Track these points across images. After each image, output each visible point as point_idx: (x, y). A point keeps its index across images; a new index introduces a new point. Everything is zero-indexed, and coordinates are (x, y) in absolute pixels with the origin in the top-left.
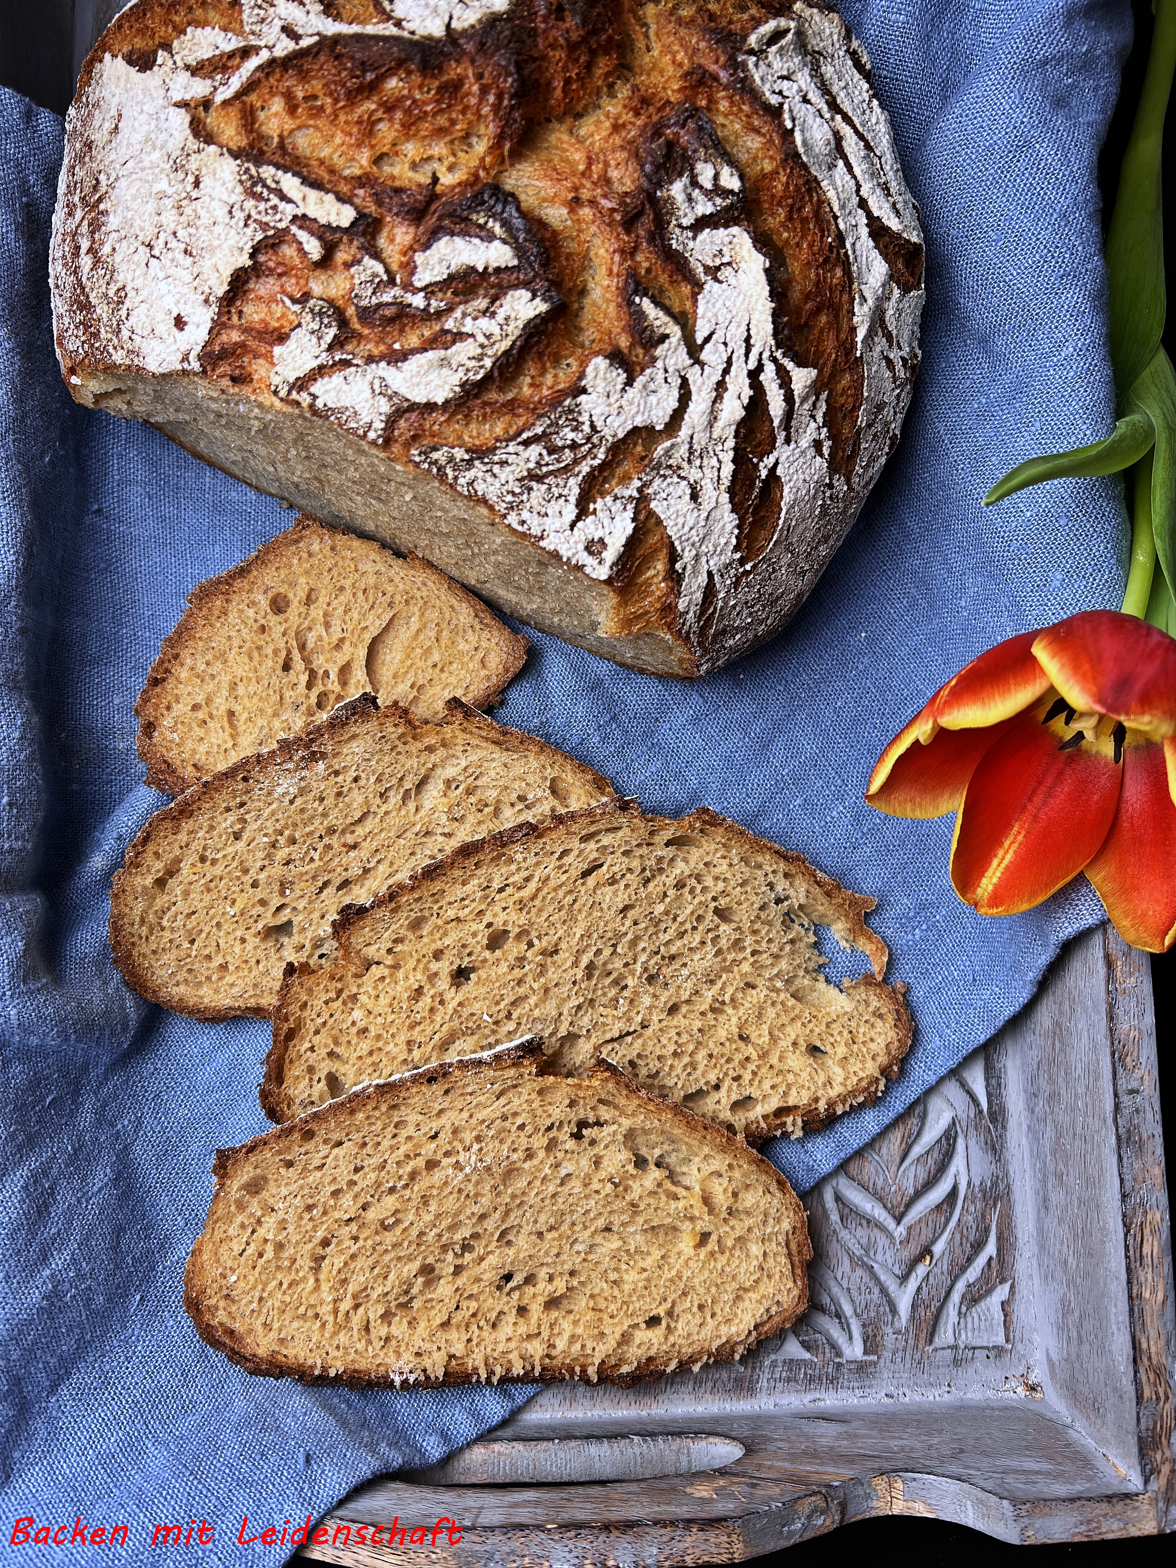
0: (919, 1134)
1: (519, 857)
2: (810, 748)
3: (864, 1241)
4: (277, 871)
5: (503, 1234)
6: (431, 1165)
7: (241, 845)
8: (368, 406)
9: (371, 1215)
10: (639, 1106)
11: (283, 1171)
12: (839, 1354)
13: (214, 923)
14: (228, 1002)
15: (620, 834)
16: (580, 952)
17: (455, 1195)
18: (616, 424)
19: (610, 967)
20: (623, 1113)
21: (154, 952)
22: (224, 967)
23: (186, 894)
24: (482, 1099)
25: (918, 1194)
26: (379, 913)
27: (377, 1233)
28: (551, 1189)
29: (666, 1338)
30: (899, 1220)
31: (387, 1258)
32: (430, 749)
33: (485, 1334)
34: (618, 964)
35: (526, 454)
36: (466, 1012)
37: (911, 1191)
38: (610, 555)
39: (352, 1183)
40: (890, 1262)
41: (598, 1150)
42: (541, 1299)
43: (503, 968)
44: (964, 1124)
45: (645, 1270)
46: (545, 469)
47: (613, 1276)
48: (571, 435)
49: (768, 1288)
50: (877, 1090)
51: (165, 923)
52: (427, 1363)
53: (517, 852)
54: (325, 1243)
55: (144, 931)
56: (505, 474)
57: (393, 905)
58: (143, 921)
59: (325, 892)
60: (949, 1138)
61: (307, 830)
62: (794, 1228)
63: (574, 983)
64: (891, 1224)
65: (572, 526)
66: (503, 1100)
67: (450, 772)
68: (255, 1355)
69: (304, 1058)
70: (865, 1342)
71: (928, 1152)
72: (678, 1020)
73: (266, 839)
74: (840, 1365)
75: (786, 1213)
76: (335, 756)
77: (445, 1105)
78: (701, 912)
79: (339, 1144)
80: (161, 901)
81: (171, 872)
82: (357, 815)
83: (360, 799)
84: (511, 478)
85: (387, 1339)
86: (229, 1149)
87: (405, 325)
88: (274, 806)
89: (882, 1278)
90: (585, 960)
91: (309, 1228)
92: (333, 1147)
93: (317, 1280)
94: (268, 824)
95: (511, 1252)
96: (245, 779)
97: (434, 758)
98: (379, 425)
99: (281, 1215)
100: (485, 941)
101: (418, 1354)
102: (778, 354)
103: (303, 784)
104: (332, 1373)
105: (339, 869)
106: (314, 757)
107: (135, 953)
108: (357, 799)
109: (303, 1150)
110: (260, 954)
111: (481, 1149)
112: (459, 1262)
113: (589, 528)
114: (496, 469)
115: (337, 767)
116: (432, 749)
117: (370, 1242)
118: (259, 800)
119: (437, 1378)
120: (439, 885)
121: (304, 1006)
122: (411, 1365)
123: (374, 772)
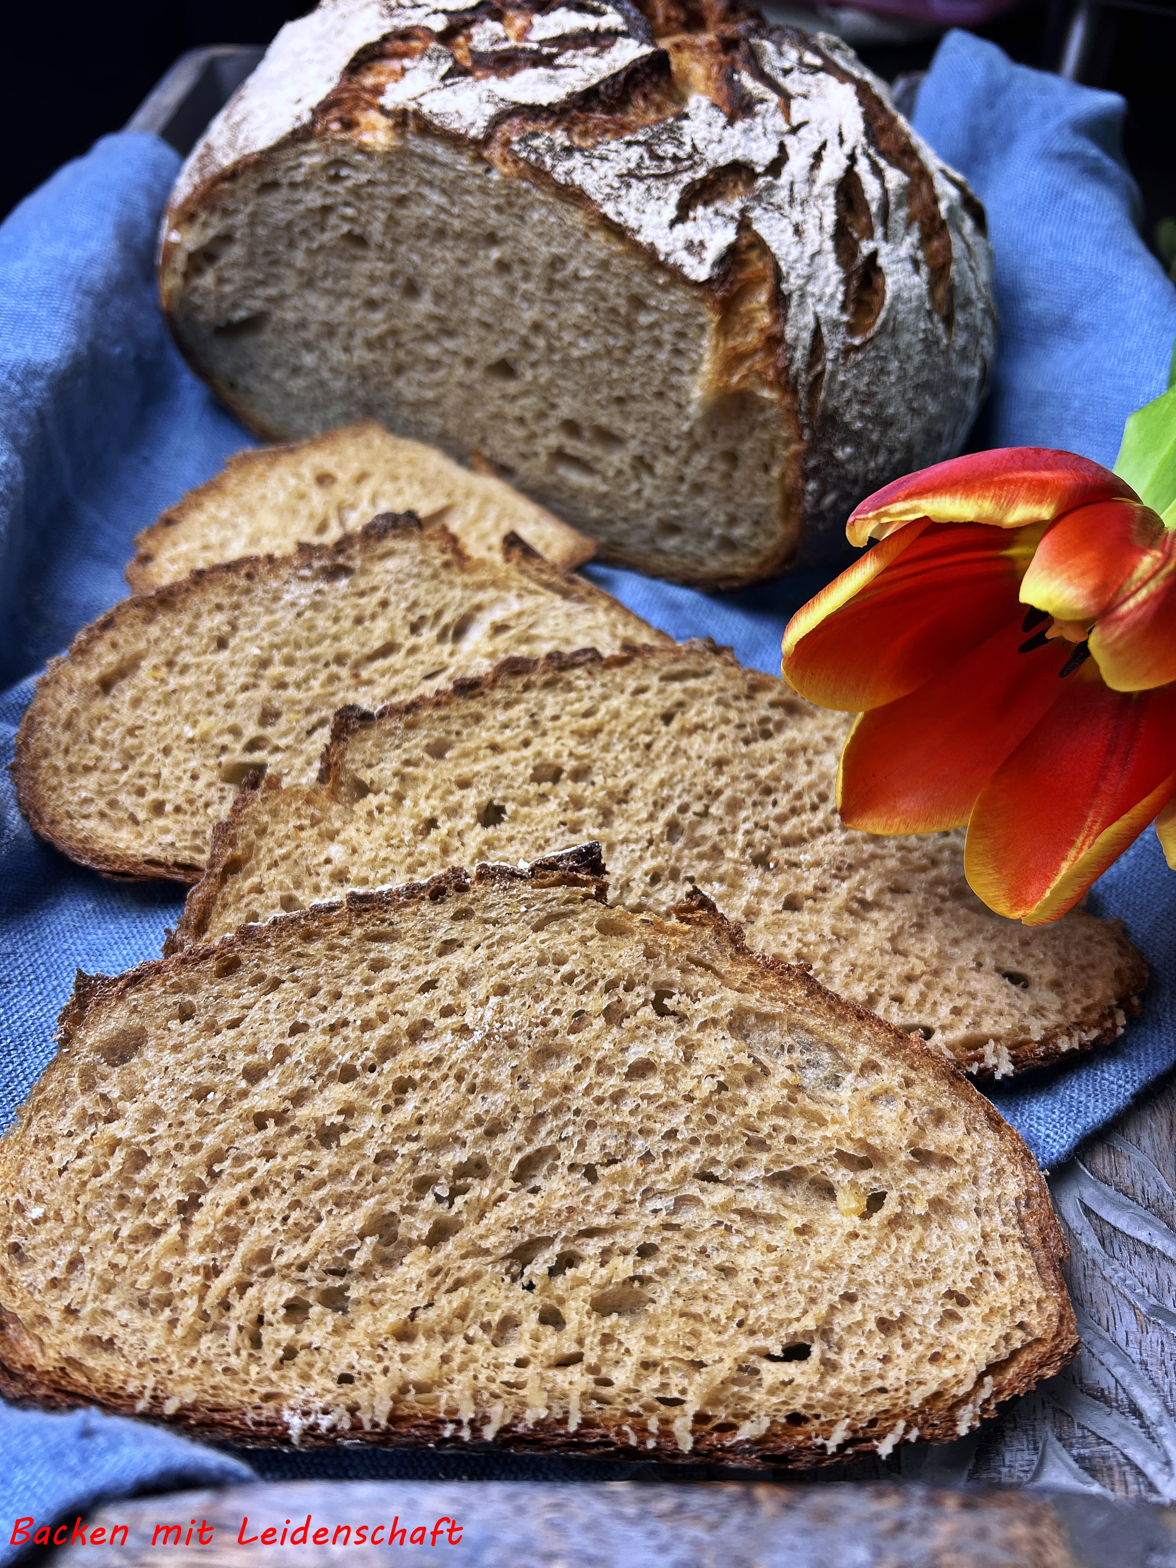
1: (581, 684)
4: (264, 693)
6: (420, 1030)
7: (224, 656)
8: (473, 109)
9: (305, 1112)
10: (751, 976)
11: (174, 1024)
13: (162, 746)
14: (153, 851)
15: (711, 678)
16: (660, 805)
17: (452, 1081)
18: (718, 152)
19: (698, 833)
20: (726, 984)
21: (71, 769)
22: (158, 808)
23: (136, 703)
24: (511, 929)
26: (389, 724)
27: (310, 1146)
28: (612, 1083)
29: (822, 1381)
31: (318, 1195)
32: (479, 586)
33: (477, 1349)
34: (709, 829)
35: (627, 154)
38: (711, 254)
39: (282, 1054)
41: (690, 1031)
42: (586, 1291)
45: (771, 1249)
46: (645, 172)
47: (719, 1258)
48: (672, 150)
49: (1000, 1295)
50: (1115, 1026)
51: (98, 733)
52: (359, 1393)
53: (578, 676)
54: (215, 1161)
55: (66, 737)
56: (604, 168)
57: (410, 717)
58: (68, 726)
59: (319, 730)
61: (313, 651)
62: (1028, 1194)
63: (650, 841)
65: (673, 224)
66: (543, 935)
67: (498, 614)
68: (31, 1368)
69: (245, 900)
72: (800, 916)
73: (257, 651)
75: (1009, 1168)
76: (364, 574)
77: (454, 935)
78: (822, 787)
79: (276, 984)
80: (101, 705)
81: (126, 670)
82: (378, 645)
83: (386, 626)
84: (611, 174)
85: (290, 1353)
86: (98, 978)
87: (512, 65)
88: (277, 615)
90: (664, 816)
91: (194, 1128)
92: (265, 992)
93: (184, 1237)
94: (265, 634)
95: (537, 1199)
96: (249, 576)
97: (480, 597)
98: (482, 123)
99: (152, 1099)
100: (530, 771)
101: (345, 1379)
102: (871, 151)
103: (318, 598)
104: (170, 1407)
106: (337, 572)
107: (44, 763)
108: (380, 627)
109: (215, 990)
110: (213, 794)
111: (500, 1006)
112: (442, 1210)
113: (688, 231)
114: (596, 163)
115: (363, 586)
116: (481, 586)
117: (292, 1160)
118: (260, 604)
119: (376, 1425)
120: (474, 706)
121: (262, 832)
122: (329, 1397)
123: (406, 598)
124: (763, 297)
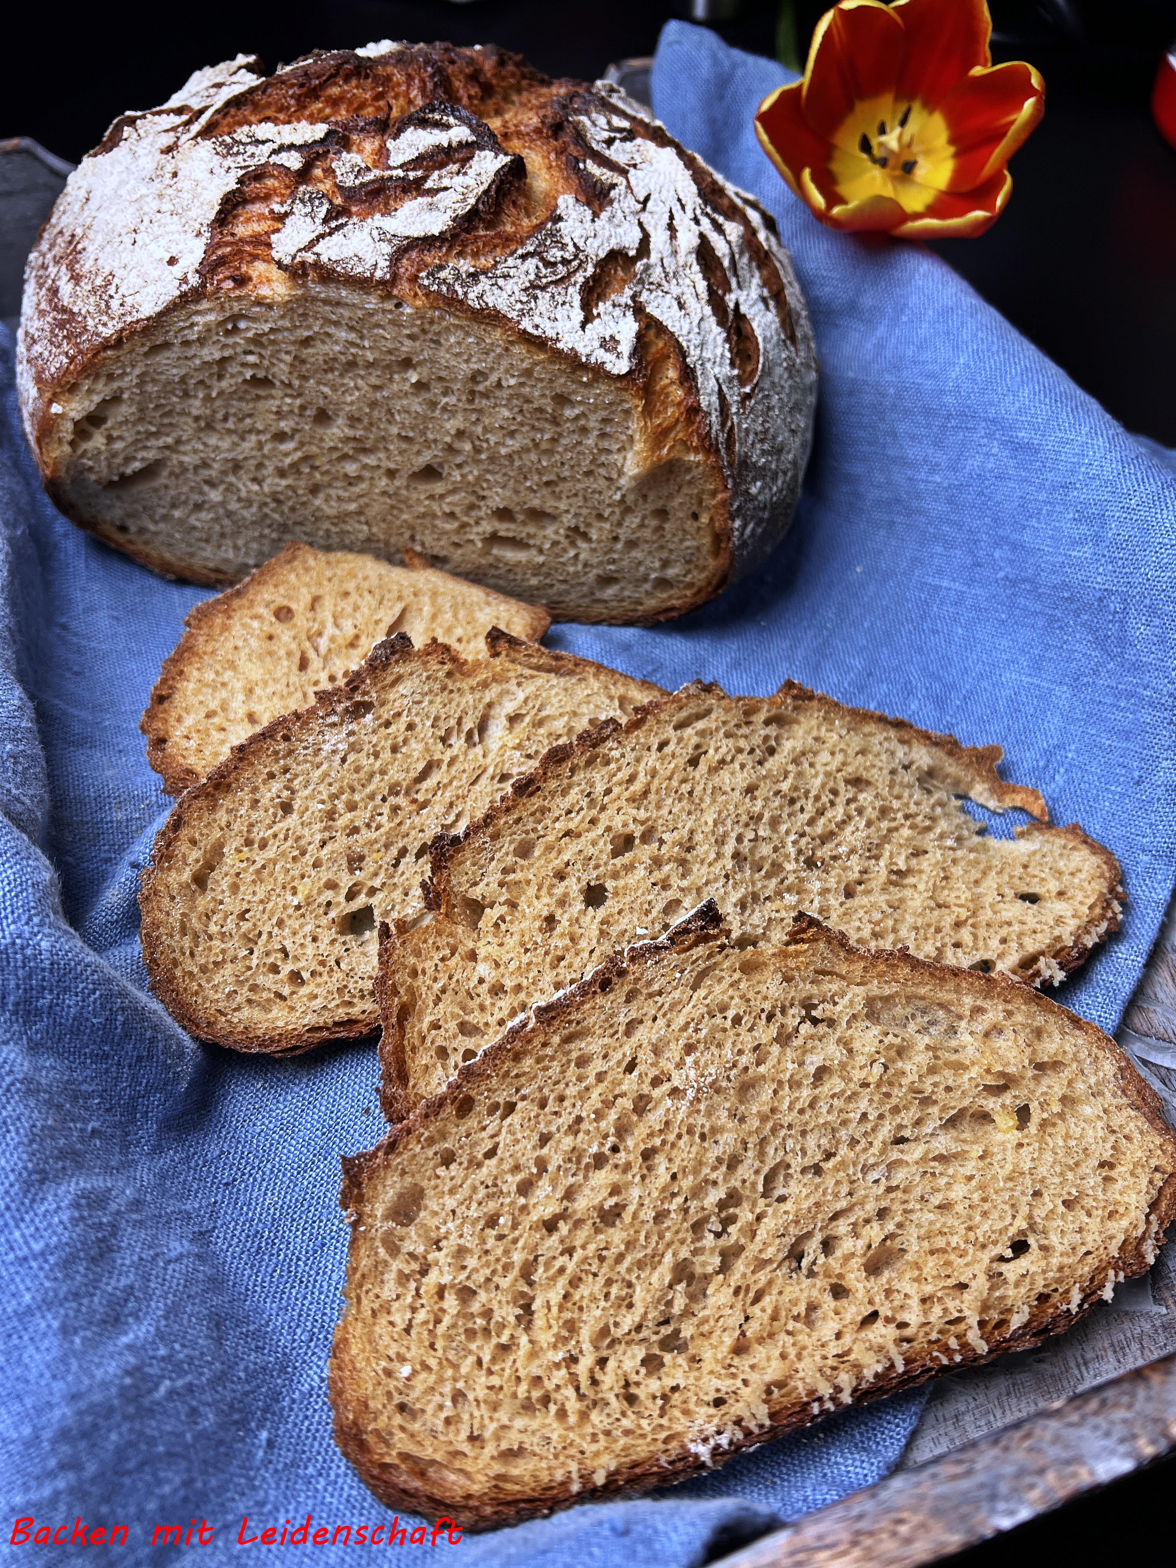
1: (616, 754)
4: (341, 842)
5: (769, 1180)
6: (642, 1104)
7: (292, 820)
8: (370, 249)
9: (582, 1204)
10: (864, 969)
11: (441, 1171)
13: (274, 921)
14: (311, 1019)
15: (713, 716)
16: (721, 842)
17: (686, 1138)
18: (596, 245)
19: (758, 857)
20: (851, 982)
21: (204, 969)
22: (296, 977)
23: (235, 888)
24: (676, 994)
26: (479, 840)
27: (598, 1231)
28: (806, 1093)
29: (1046, 1263)
31: (623, 1268)
32: (483, 684)
33: (801, 1339)
34: (765, 850)
35: (524, 267)
36: (614, 930)
38: (626, 347)
39: (542, 1165)
41: (841, 1029)
42: (856, 1263)
43: (641, 872)
45: (970, 1178)
46: (544, 281)
47: (937, 1199)
48: (559, 254)
49: (1134, 1152)
50: (1114, 913)
51: (213, 929)
52: (736, 1409)
53: (610, 748)
54: (527, 1273)
55: (187, 942)
56: (509, 285)
57: (491, 829)
58: (184, 931)
59: (403, 861)
61: (368, 790)
62: (1118, 1069)
63: (727, 876)
65: (583, 326)
66: (702, 992)
67: (509, 707)
68: (469, 1497)
69: (429, 1040)
72: (860, 900)
73: (321, 806)
75: (1101, 1054)
76: (383, 704)
77: (633, 1015)
78: (831, 784)
79: (510, 1108)
80: (203, 902)
81: (212, 861)
82: (420, 766)
83: (420, 747)
84: (516, 289)
85: (664, 1399)
86: (359, 1156)
87: (388, 198)
88: (324, 767)
90: (729, 848)
91: (499, 1251)
92: (503, 1118)
94: (321, 788)
95: (788, 1206)
96: (286, 738)
97: (489, 695)
98: (383, 263)
99: (453, 1241)
100: (609, 847)
101: (719, 1402)
102: (709, 210)
104: (600, 1479)
105: (413, 833)
106: (359, 710)
107: (178, 973)
108: (416, 749)
109: (463, 1129)
110: (338, 949)
111: (696, 1063)
112: (723, 1242)
113: (598, 329)
114: (501, 282)
115: (386, 716)
116: (485, 685)
117: (592, 1247)
118: (306, 761)
119: (761, 1426)
120: (536, 802)
121: (414, 974)
122: (716, 1421)
123: (427, 716)
124: (672, 374)
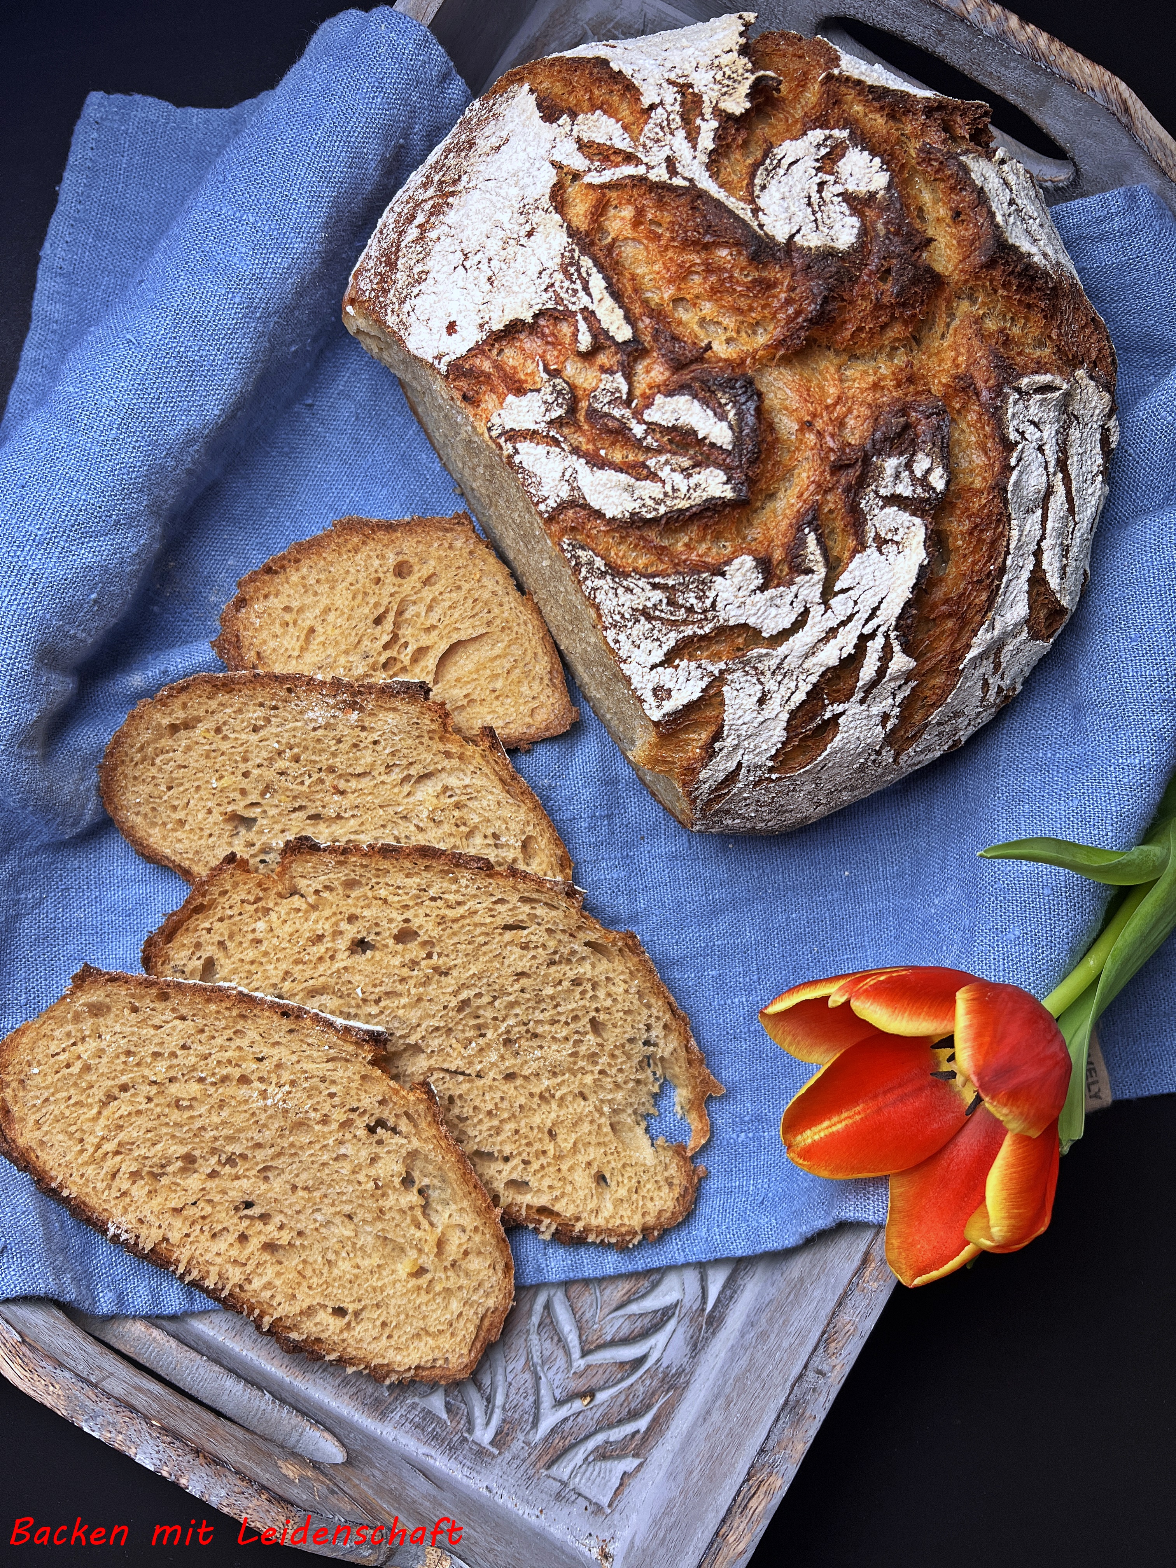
0: (643, 1296)
1: (463, 882)
2: (749, 936)
3: (547, 1353)
4: (270, 774)
5: (266, 1169)
6: (244, 1080)
7: (254, 738)
8: (552, 484)
9: (174, 1089)
10: (435, 1137)
11: (126, 1012)
12: (470, 1431)
13: (196, 784)
14: (167, 851)
15: (554, 913)
16: (464, 986)
17: (248, 1115)
18: (733, 613)
19: (481, 1012)
20: (418, 1134)
21: (135, 778)
22: (181, 823)
23: (188, 749)
24: (315, 1054)
25: (613, 1343)
26: (327, 858)
27: (169, 1106)
28: (325, 1158)
29: (341, 1332)
30: (584, 1354)
31: (164, 1130)
32: (448, 755)
33: (202, 1238)
34: (489, 1014)
35: (650, 594)
36: (346, 977)
37: (609, 1338)
38: (669, 706)
39: (174, 1055)
40: (557, 1383)
41: (381, 1151)
42: (263, 1239)
43: (397, 961)
44: (684, 1311)
45: (359, 1267)
46: (657, 613)
47: (331, 1256)
48: (693, 601)
49: (446, 1342)
50: (630, 1241)
51: (158, 761)
52: (144, 1232)
53: (465, 877)
54: (124, 1088)
55: (138, 756)
56: (625, 598)
57: (342, 858)
58: (141, 749)
59: (297, 814)
60: (665, 1315)
61: (313, 758)
62: (496, 1309)
63: (445, 1007)
64: (576, 1353)
65: (653, 667)
66: (330, 1065)
67: (452, 781)
68: (14, 1141)
69: (198, 934)
70: (497, 1434)
71: (641, 1315)
72: (509, 1088)
73: (276, 745)
74: (465, 1440)
75: (497, 1292)
76: (370, 715)
77: (283, 1041)
78: (580, 1014)
79: (183, 1018)
80: (165, 742)
81: (187, 725)
82: (360, 770)
83: (369, 760)
84: (628, 604)
85: (124, 1194)
86: (95, 969)
87: (618, 441)
88: (299, 724)
89: (543, 1392)
90: (464, 995)
91: (119, 1068)
92: (176, 1018)
93: (99, 1113)
94: (286, 735)
95: (264, 1187)
96: (289, 690)
97: (446, 763)
98: (552, 503)
99: (104, 1045)
100: (396, 931)
101: (141, 1221)
102: (893, 634)
103: (332, 721)
104: (65, 1193)
105: (318, 803)
106: (353, 706)
107: (120, 770)
108: (367, 758)
109: (152, 1005)
110: (216, 830)
111: (289, 1092)
112: (218, 1168)
113: (665, 676)
114: (621, 591)
115: (366, 724)
117: (159, 1109)
118: (290, 713)
119: (143, 1249)
120: (388, 865)
121: (224, 893)
122: (130, 1226)
123: (393, 746)
124: (701, 739)
